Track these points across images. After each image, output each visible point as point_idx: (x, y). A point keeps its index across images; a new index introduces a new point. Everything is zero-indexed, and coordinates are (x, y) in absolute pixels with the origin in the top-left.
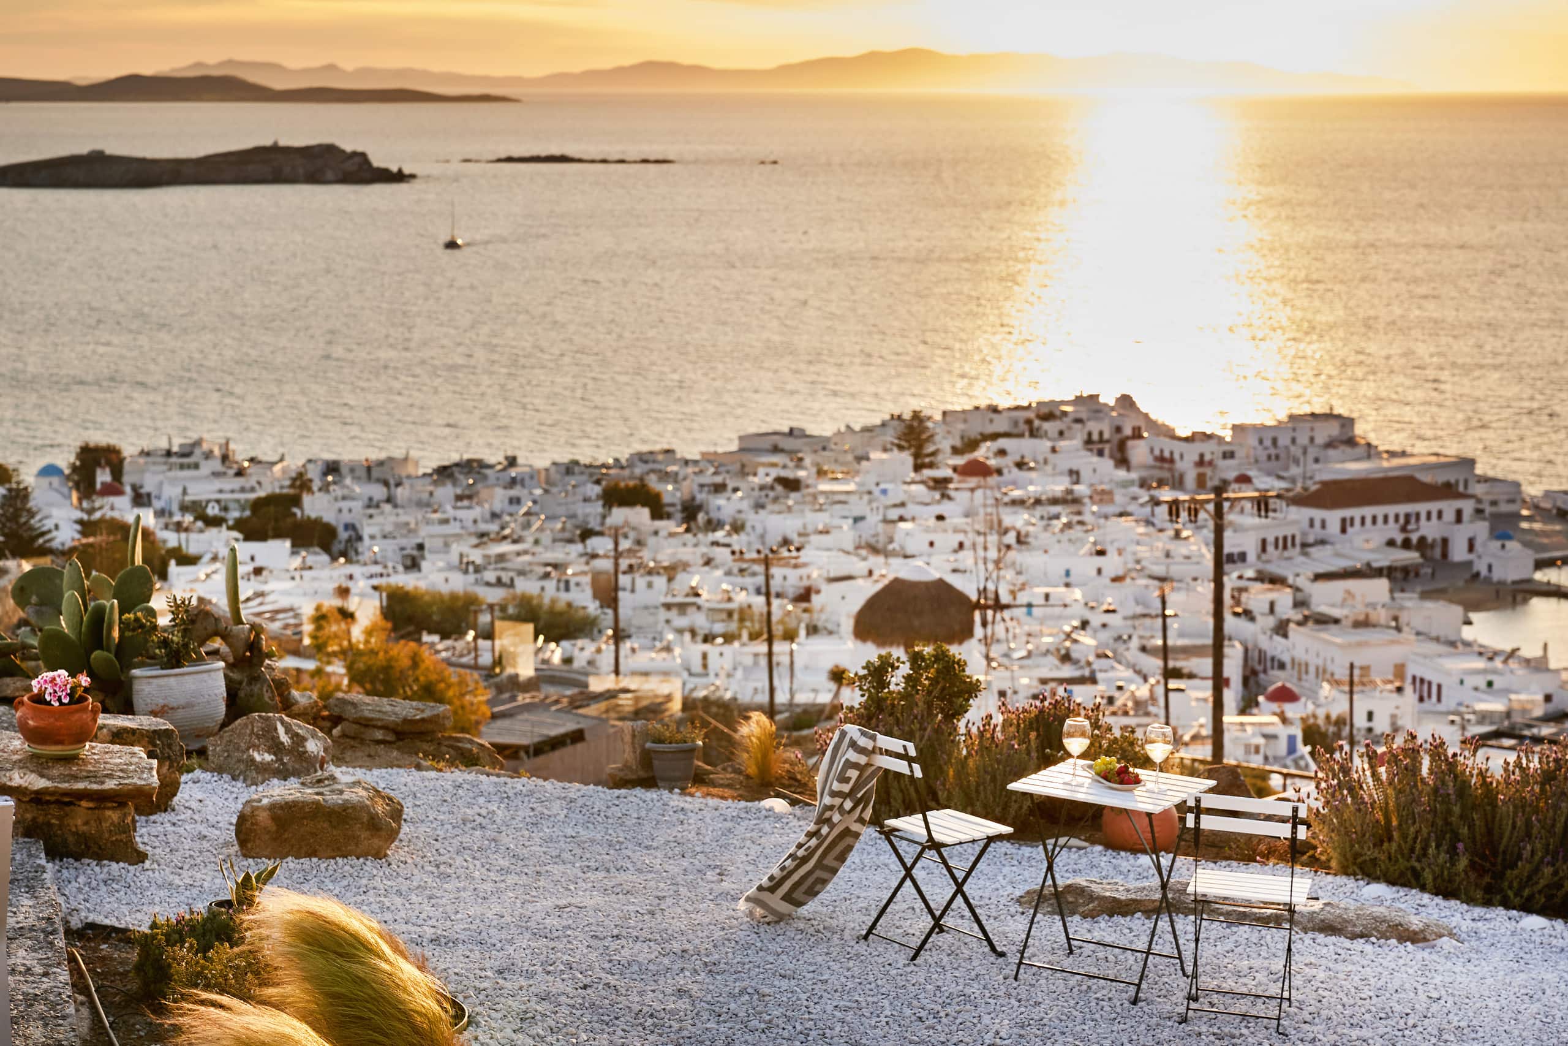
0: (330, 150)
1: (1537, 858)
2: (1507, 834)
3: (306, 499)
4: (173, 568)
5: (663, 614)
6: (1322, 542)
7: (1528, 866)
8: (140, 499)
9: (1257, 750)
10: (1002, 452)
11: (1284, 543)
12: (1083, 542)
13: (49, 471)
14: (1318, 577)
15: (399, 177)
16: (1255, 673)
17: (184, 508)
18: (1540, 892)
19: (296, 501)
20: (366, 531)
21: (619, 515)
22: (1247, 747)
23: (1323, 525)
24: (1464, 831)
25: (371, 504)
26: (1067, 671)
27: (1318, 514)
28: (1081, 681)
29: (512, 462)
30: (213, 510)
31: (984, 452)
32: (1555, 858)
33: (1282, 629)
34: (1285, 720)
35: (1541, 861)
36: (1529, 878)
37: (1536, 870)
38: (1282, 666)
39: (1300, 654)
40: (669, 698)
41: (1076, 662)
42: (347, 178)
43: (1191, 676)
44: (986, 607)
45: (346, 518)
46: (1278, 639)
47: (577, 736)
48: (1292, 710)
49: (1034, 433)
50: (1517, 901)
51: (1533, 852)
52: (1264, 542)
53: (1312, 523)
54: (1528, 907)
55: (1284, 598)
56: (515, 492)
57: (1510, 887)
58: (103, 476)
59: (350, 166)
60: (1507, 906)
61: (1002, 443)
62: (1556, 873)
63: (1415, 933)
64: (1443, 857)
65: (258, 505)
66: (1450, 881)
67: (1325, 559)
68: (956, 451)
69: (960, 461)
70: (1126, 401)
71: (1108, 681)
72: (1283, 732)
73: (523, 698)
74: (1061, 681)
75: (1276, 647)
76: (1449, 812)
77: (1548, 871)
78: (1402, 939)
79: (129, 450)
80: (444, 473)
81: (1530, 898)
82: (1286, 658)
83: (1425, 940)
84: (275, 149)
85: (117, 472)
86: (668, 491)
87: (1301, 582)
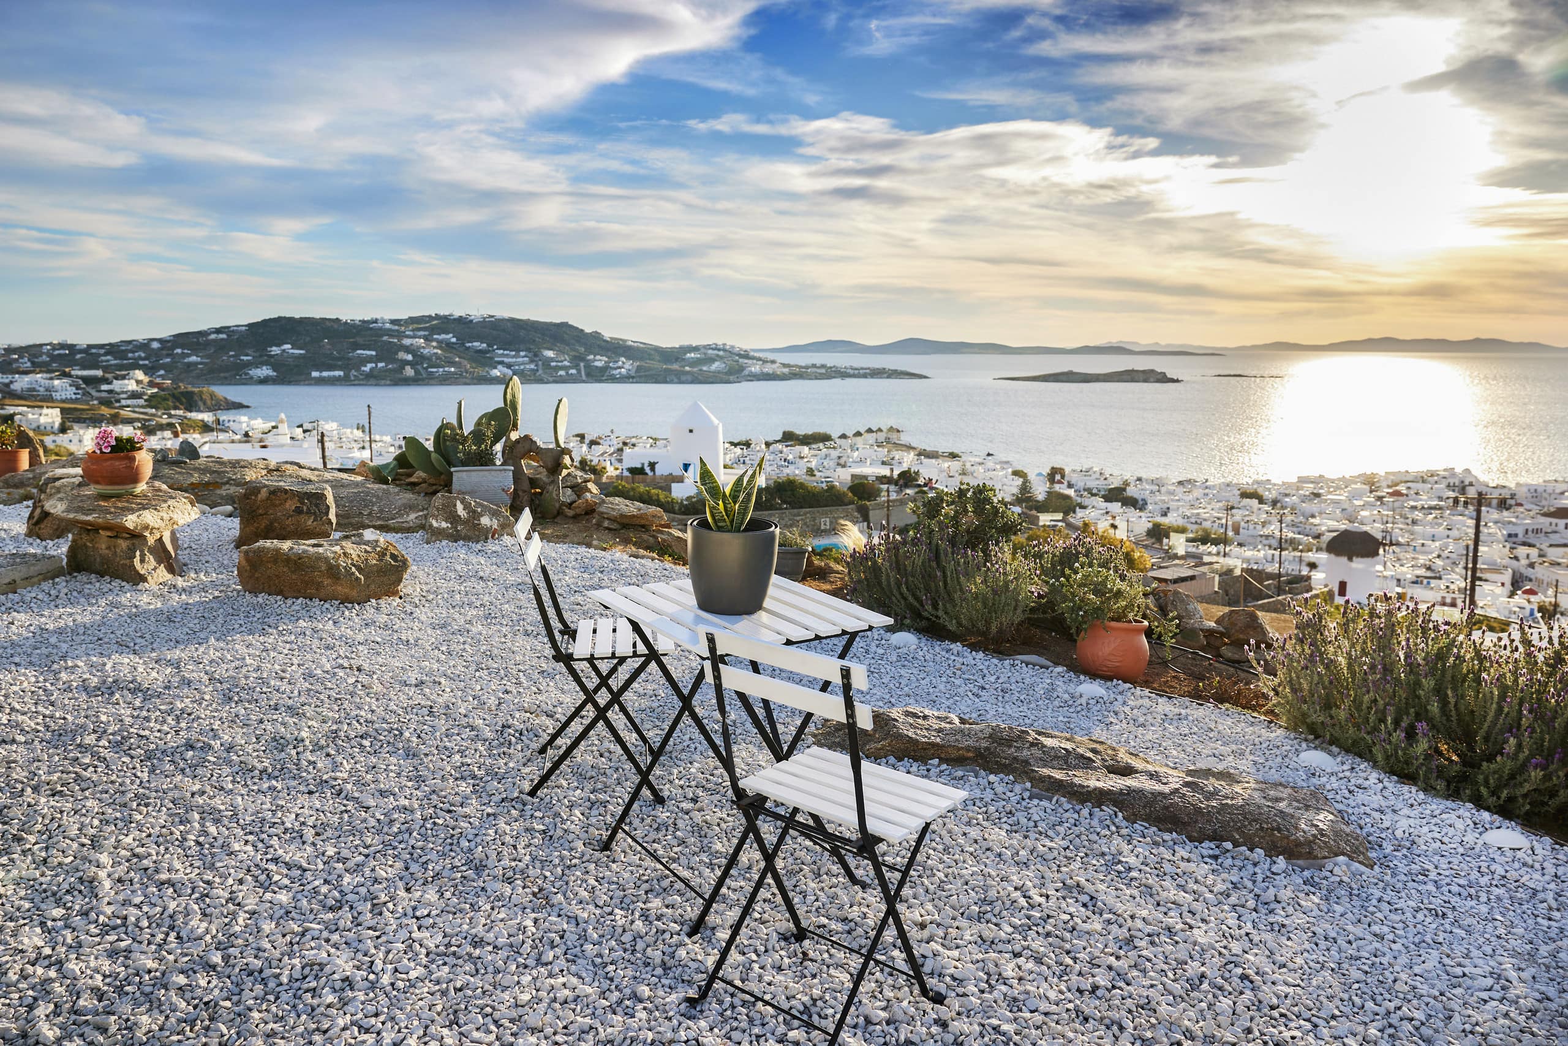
0: (1152, 371)
1: (1521, 756)
2: (1489, 718)
3: (1128, 489)
4: (1078, 509)
5: (1259, 539)
6: (1556, 532)
7: (1510, 764)
8: (1070, 486)
9: (1515, 613)
10: (1409, 488)
11: (1537, 531)
12: (1441, 524)
13: (1040, 474)
14: (1551, 546)
15: (1177, 381)
16: (1517, 582)
17: (1085, 490)
18: (1525, 796)
19: (1124, 490)
20: (1149, 502)
21: (1247, 501)
22: (1510, 612)
23: (1556, 525)
24: (1434, 708)
25: (1152, 492)
26: (1429, 574)
27: (1554, 521)
28: (1435, 578)
29: (1207, 481)
30: (1095, 491)
31: (1402, 488)
32: (1549, 757)
33: (1532, 565)
34: (1529, 601)
35: (1527, 760)
36: (1512, 777)
37: (1523, 767)
38: (1531, 580)
39: (1540, 576)
40: (1236, 567)
41: (1433, 571)
42: (1158, 381)
43: (1486, 580)
44: (1385, 545)
45: (1142, 497)
46: (1530, 570)
47: (1192, 578)
48: (1533, 598)
49: (1424, 481)
50: (1492, 801)
51: (1519, 746)
52: (1527, 531)
53: (1551, 524)
54: (1506, 811)
55: (1534, 552)
56: (1207, 491)
57: (1486, 783)
58: (1058, 477)
59: (1159, 377)
60: (1479, 803)
61: (1409, 484)
62: (1547, 778)
63: (1298, 844)
64: (1399, 735)
65: (1111, 490)
66: (1407, 763)
67: (1555, 539)
68: (1389, 487)
69: (1390, 491)
70: (1467, 471)
71: (1447, 579)
72: (1528, 607)
73: (1177, 562)
74: (1426, 578)
75: (1529, 572)
76: (1418, 684)
77: (1536, 775)
78: (1273, 851)
79: (1067, 471)
80: (1180, 483)
81: (1511, 799)
82: (1533, 577)
83: (1310, 855)
84: (1133, 371)
85: (1063, 477)
86: (1267, 495)
87: (1543, 547)
